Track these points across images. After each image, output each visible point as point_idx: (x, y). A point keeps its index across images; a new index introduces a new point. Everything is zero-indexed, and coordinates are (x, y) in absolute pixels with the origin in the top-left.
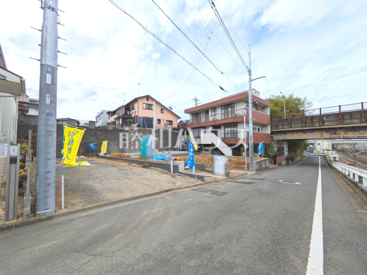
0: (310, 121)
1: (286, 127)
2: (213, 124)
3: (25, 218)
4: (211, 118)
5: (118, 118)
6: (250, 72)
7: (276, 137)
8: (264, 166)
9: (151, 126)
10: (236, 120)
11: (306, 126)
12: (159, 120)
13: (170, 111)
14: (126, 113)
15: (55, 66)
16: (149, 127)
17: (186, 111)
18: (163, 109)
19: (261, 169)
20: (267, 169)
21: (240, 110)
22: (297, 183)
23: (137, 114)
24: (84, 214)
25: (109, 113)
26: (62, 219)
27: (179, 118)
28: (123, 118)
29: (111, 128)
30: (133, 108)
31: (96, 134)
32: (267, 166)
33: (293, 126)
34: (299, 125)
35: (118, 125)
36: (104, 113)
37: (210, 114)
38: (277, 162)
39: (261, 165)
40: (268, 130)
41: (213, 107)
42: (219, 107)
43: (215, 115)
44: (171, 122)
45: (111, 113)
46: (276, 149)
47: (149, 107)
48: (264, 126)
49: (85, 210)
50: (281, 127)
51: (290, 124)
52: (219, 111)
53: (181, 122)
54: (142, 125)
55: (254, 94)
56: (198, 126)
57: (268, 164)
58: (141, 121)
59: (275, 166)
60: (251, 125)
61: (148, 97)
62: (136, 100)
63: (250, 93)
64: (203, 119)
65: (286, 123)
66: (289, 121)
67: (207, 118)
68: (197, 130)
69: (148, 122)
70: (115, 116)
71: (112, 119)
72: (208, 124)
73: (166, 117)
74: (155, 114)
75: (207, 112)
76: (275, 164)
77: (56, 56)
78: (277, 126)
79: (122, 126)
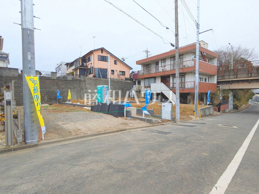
0: (255, 71)
1: (231, 77)
2: (162, 74)
3: (19, 144)
4: (160, 69)
5: (76, 69)
6: (198, 25)
7: (222, 87)
8: (208, 113)
9: (105, 76)
10: (185, 71)
11: (251, 77)
12: (113, 71)
13: (122, 62)
14: (83, 64)
15: (32, 29)
16: (103, 77)
17: (138, 63)
18: (116, 60)
19: (204, 115)
20: (210, 115)
21: (188, 61)
22: (234, 127)
23: (93, 65)
24: (59, 144)
25: (67, 64)
26: (44, 147)
27: (131, 68)
28: (80, 69)
29: (70, 78)
30: (89, 60)
31: (57, 84)
32: (211, 112)
33: (239, 76)
34: (245, 75)
35: (76, 75)
36: (63, 65)
37: (160, 65)
38: (221, 109)
39: (205, 112)
40: (215, 81)
41: (163, 58)
42: (168, 58)
43: (165, 66)
44: (123, 73)
45: (69, 65)
46: (221, 98)
47: (104, 59)
48: (211, 76)
49: (59, 141)
50: (227, 77)
51: (236, 74)
52: (168, 62)
53: (133, 72)
54: (97, 76)
55: (202, 46)
56: (149, 76)
57: (212, 111)
58: (97, 72)
59: (218, 113)
60: (197, 75)
61: (102, 50)
62: (91, 53)
63: (198, 46)
64: (153, 70)
65: (232, 73)
66: (236, 72)
67: (157, 69)
68: (148, 80)
69: (103, 73)
70: (73, 67)
71: (71, 70)
72: (158, 75)
73: (119, 68)
74: (109, 65)
75: (157, 63)
76: (219, 111)
77: (33, 21)
78: (223, 76)
79: (80, 77)
